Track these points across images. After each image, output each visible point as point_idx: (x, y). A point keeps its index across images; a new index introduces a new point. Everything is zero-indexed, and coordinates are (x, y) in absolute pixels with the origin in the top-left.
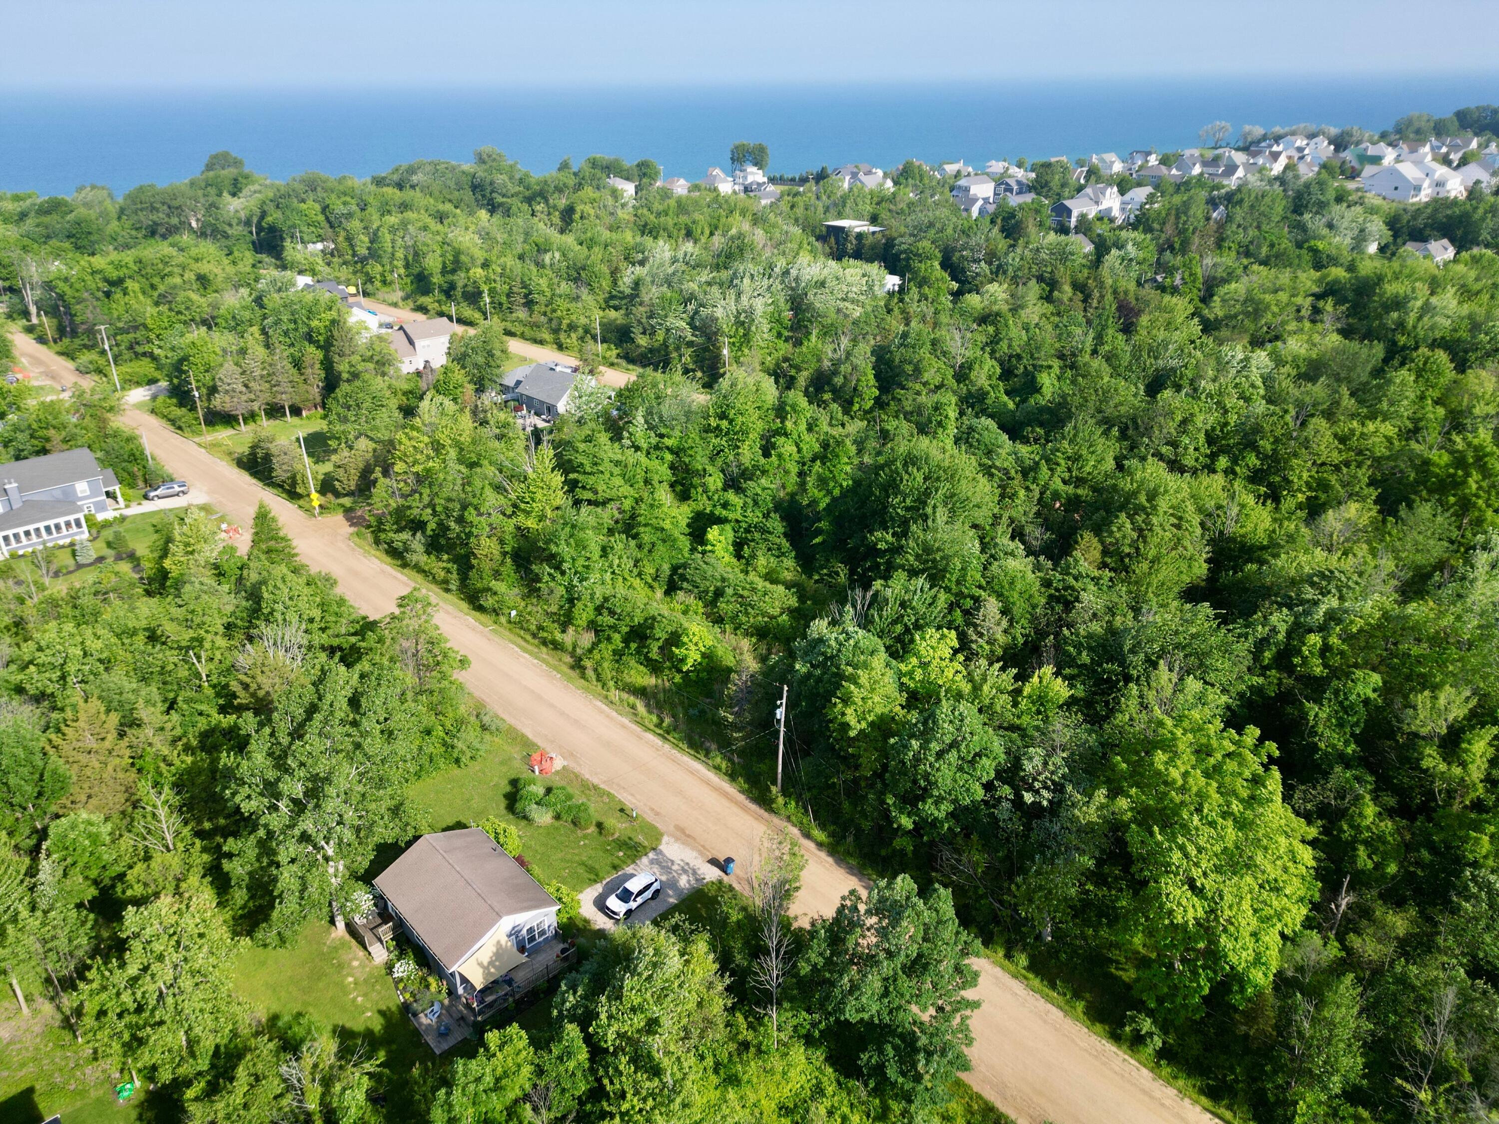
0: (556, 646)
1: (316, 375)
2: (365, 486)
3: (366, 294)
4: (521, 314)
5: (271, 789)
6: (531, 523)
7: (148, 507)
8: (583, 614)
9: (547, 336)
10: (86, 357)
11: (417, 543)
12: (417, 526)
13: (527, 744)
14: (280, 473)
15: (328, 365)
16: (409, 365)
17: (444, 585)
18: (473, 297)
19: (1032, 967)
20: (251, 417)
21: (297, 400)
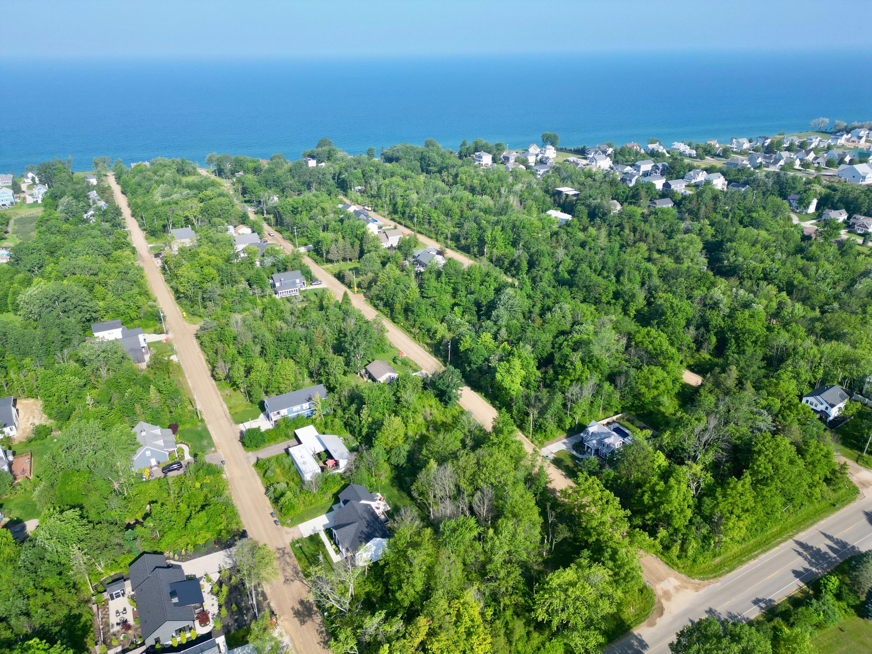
0: (411, 332)
1: (357, 248)
2: (369, 287)
3: (374, 211)
4: (427, 226)
5: (351, 344)
6: (410, 301)
7: (312, 287)
8: (418, 325)
9: (433, 236)
10: (287, 234)
11: (381, 304)
12: (382, 299)
13: (399, 351)
14: (347, 280)
15: (361, 246)
16: (386, 245)
17: (386, 315)
18: (411, 218)
19: (485, 396)
20: (338, 261)
21: (351, 257)
